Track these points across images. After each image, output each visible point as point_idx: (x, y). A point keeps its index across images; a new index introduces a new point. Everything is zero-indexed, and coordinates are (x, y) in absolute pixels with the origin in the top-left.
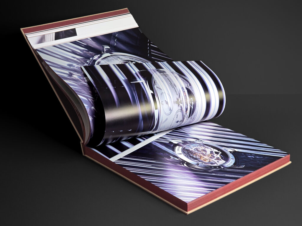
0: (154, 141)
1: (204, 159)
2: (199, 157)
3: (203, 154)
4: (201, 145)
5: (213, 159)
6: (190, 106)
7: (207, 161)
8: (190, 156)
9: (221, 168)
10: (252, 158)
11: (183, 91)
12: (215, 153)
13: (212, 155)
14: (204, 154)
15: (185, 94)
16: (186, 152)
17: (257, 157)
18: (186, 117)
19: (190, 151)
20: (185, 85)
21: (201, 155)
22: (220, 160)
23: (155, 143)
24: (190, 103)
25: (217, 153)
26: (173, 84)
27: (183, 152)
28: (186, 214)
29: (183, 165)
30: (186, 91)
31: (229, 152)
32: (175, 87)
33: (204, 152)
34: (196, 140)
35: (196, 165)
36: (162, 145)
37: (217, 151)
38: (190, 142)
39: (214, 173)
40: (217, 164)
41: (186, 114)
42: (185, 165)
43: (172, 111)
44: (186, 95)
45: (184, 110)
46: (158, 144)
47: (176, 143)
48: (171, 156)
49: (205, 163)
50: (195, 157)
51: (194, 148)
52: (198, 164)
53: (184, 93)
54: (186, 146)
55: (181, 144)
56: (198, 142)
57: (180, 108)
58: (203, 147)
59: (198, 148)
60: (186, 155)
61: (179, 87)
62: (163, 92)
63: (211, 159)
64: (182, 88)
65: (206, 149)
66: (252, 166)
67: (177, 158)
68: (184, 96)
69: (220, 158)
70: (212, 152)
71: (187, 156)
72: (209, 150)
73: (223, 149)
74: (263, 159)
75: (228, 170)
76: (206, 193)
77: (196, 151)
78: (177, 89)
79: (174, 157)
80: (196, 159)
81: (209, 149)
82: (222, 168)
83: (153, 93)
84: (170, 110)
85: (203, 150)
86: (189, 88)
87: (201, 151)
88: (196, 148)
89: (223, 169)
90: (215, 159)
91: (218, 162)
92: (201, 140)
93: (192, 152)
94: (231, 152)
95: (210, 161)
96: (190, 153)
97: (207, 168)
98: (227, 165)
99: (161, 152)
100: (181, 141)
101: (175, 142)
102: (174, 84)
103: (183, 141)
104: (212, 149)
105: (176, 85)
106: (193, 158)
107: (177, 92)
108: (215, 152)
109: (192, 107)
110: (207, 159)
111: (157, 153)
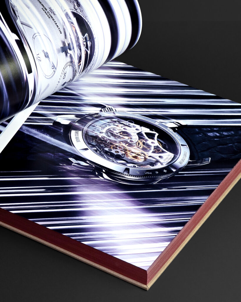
0: (23, 125)
1: (134, 155)
2: (124, 153)
3: (126, 142)
4: (114, 120)
5: (148, 151)
6: (86, 50)
7: (141, 160)
8: (106, 152)
9: (172, 171)
10: (216, 137)
11: (69, 21)
12: (147, 138)
13: (144, 143)
14: (129, 141)
15: (74, 27)
16: (94, 144)
17: (225, 133)
18: (78, 71)
19: (100, 139)
20: (69, 6)
21: (124, 145)
22: (163, 152)
23: (27, 131)
24: (84, 45)
25: (151, 136)
26: (48, 10)
27: (89, 144)
28: (145, 290)
29: (102, 178)
30: (74, 20)
31: (171, 130)
32: (52, 15)
33: (126, 138)
34: (100, 109)
35: (125, 173)
36: (44, 133)
37: (148, 130)
38: (91, 115)
39: (165, 186)
40: (162, 164)
41: (79, 68)
42: (105, 176)
43: (56, 69)
44: (76, 30)
45: (76, 61)
46: (34, 131)
47: (67, 122)
48: (71, 157)
49: (140, 165)
50: (116, 154)
51: (104, 131)
52: (127, 170)
53: (72, 26)
54: (88, 127)
55: (77, 124)
56: (105, 114)
57: (69, 59)
58: (121, 125)
59: (112, 129)
60: (96, 151)
61: (60, 15)
62: (36, 32)
63: (145, 153)
64: (67, 15)
65: (128, 130)
66: (223, 156)
67: (84, 160)
68: (73, 33)
69: (161, 147)
70: (140, 135)
71: (100, 152)
72: (133, 130)
73: (157, 122)
74: (236, 137)
75: (186, 173)
76: (171, 240)
77: (112, 138)
78: (58, 20)
79: (77, 159)
80: (118, 157)
81: (133, 128)
82: (174, 170)
83: (18, 38)
84: (54, 67)
85: (124, 132)
86: (79, 12)
87: (119, 135)
88: (108, 130)
89: (176, 173)
90: (153, 152)
91: (160, 157)
92: (110, 107)
93: (106, 141)
94: (173, 129)
95: (145, 159)
96: (102, 143)
97: (147, 175)
98: (181, 163)
99: (49, 152)
100: (73, 117)
101: (63, 120)
102: (50, 8)
103: (77, 116)
104: (138, 127)
105: (54, 10)
106: (112, 155)
107: (60, 27)
108: (147, 134)
109: (89, 52)
110: (139, 155)
111: (41, 154)
